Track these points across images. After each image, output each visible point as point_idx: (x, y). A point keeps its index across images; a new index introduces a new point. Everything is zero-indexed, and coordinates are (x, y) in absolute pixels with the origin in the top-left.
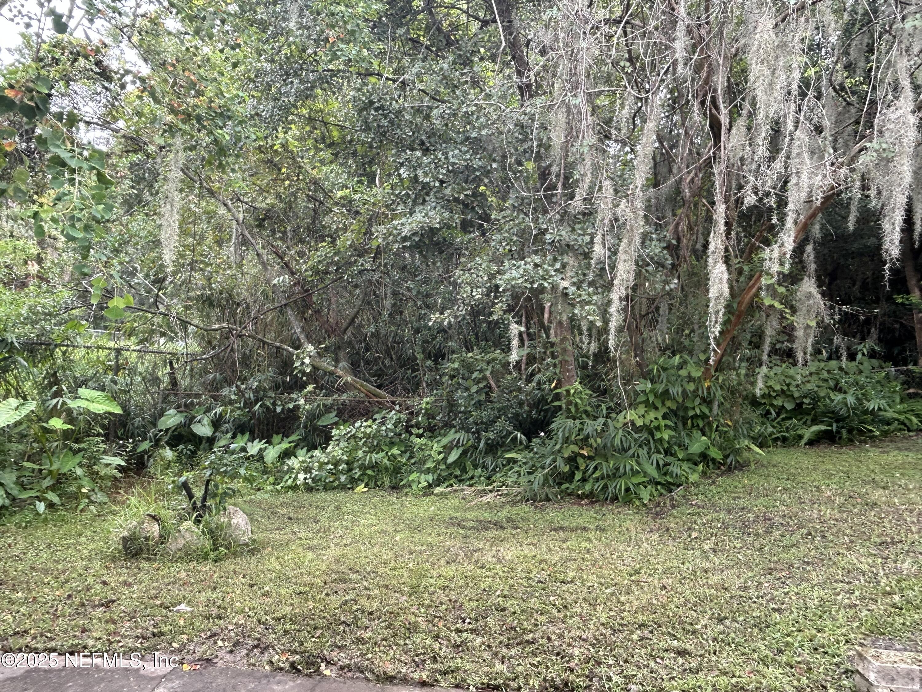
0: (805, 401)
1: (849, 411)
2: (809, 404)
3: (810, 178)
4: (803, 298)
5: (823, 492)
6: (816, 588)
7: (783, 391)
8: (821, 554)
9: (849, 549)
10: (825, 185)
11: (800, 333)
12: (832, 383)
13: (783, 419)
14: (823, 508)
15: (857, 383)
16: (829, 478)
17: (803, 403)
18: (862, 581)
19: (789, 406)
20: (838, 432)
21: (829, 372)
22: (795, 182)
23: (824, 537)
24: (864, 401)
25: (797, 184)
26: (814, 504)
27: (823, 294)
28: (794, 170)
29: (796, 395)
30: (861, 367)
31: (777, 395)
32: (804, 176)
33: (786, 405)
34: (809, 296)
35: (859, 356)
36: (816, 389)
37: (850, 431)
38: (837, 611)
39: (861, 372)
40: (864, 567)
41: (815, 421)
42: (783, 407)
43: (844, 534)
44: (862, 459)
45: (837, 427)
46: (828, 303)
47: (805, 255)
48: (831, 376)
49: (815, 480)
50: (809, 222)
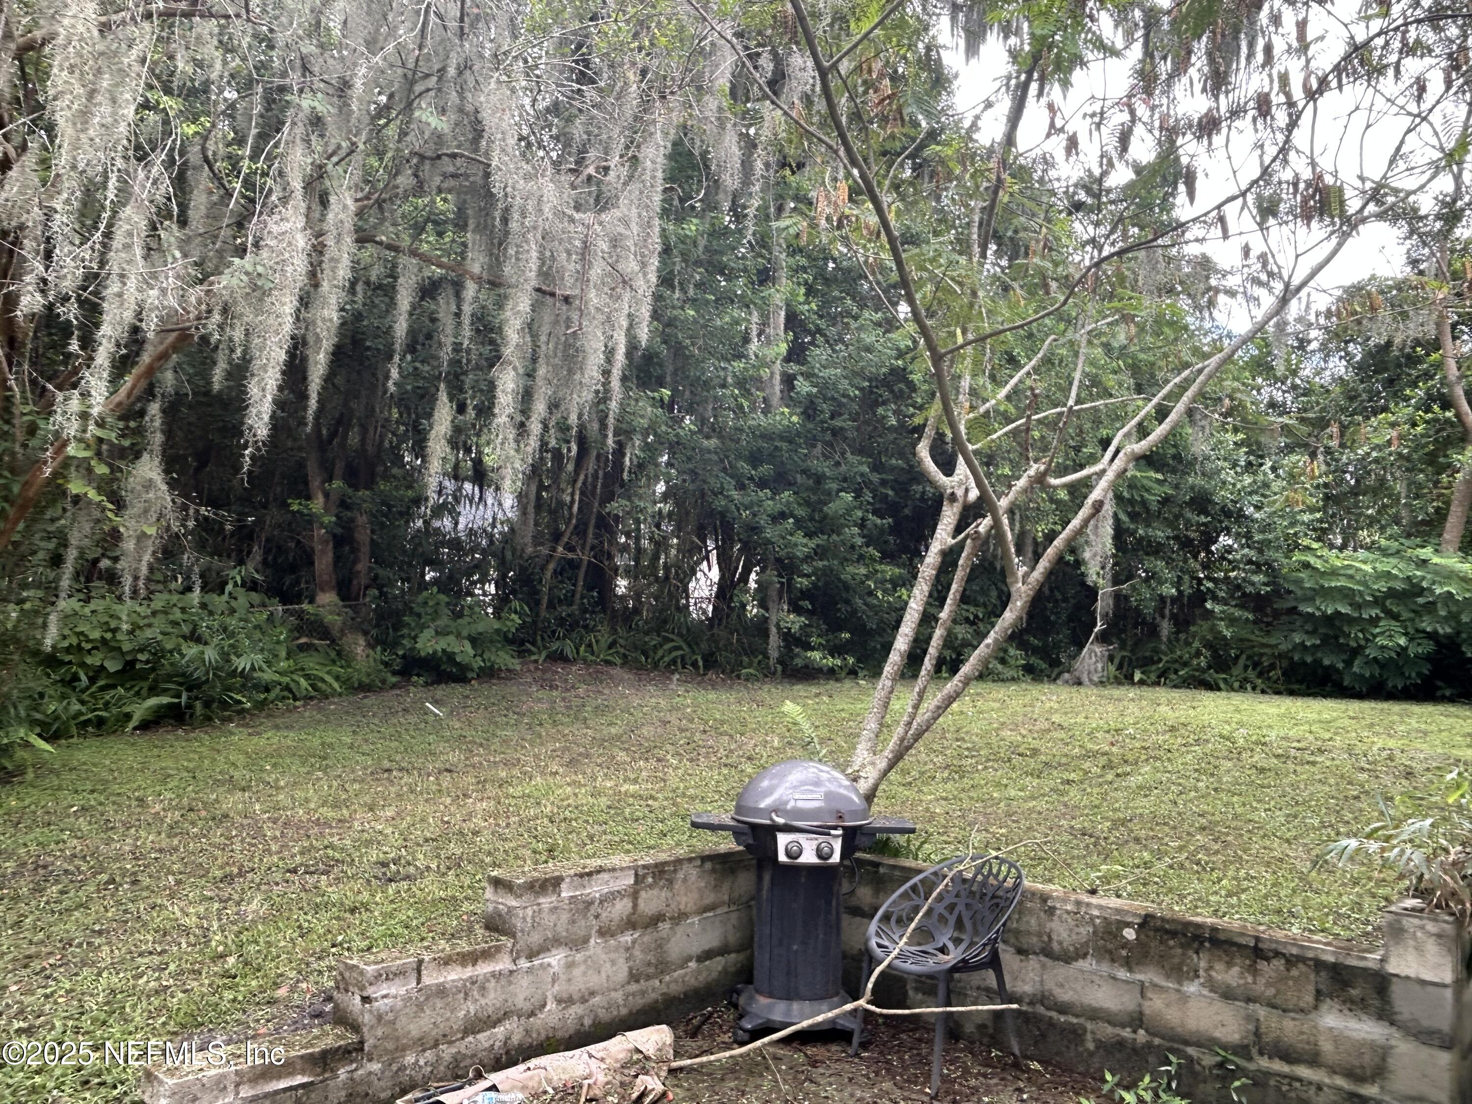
0: (140, 657)
1: (208, 673)
2: (147, 662)
3: (140, 290)
4: (139, 488)
5: (148, 806)
6: (105, 975)
7: (103, 640)
8: (126, 911)
9: (171, 897)
10: (164, 308)
11: (129, 545)
12: (186, 629)
13: (102, 689)
14: (143, 833)
15: (225, 630)
16: (164, 782)
17: (135, 661)
18: (184, 945)
19: (113, 666)
20: (189, 706)
21: (183, 610)
22: (116, 290)
23: (135, 882)
24: (233, 657)
25: (120, 295)
26: (128, 829)
27: (172, 485)
28: (116, 270)
29: (126, 647)
30: (233, 603)
31: (93, 648)
32: (132, 283)
33: (107, 664)
34: (149, 485)
35: (229, 587)
36: (160, 637)
37: (207, 705)
38: (134, 1007)
39: (233, 611)
40: (190, 921)
41: (154, 691)
42: (102, 667)
43: (170, 872)
44: (220, 747)
45: (189, 698)
46: (179, 501)
47: (147, 418)
48: (186, 617)
49: (139, 788)
50: (156, 365)
